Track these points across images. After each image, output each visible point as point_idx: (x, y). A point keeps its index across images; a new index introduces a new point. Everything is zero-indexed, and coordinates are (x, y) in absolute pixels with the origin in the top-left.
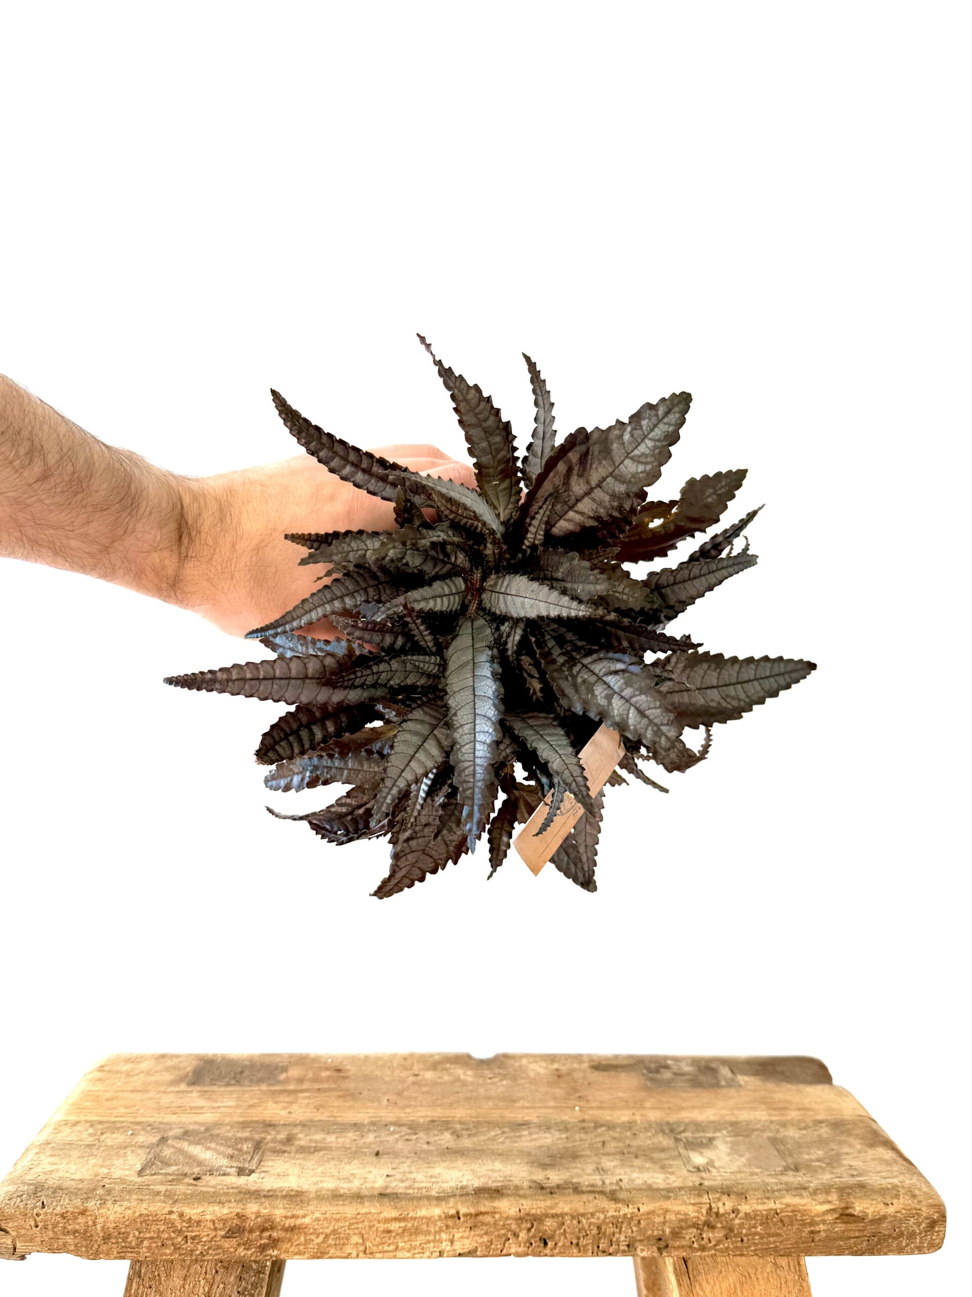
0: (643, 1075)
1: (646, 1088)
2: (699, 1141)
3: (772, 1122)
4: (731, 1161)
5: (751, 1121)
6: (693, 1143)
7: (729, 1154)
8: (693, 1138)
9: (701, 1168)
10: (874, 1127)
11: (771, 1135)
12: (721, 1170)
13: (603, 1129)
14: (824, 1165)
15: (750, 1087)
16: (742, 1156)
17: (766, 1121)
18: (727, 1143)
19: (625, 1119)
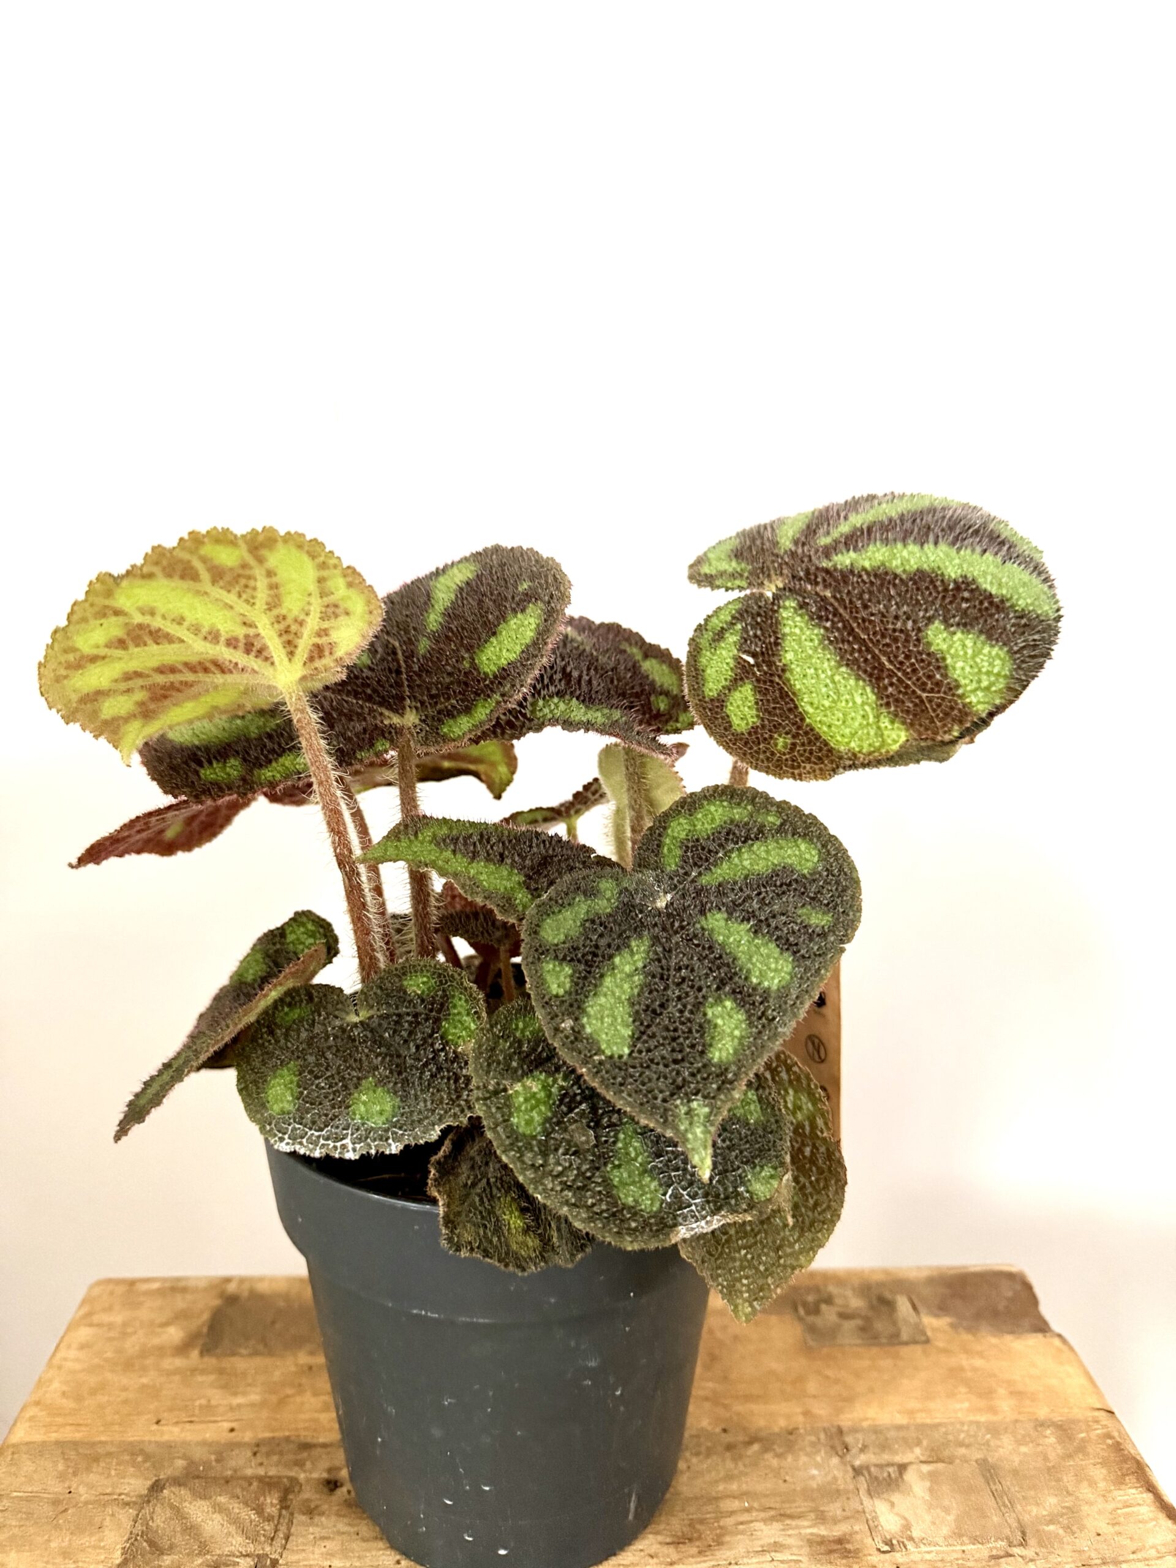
0: (800, 1319)
1: (807, 1350)
2: (885, 1475)
3: (978, 1423)
4: (934, 1523)
5: (952, 1424)
6: (876, 1478)
7: (930, 1507)
8: (876, 1465)
9: (895, 1542)
10: (1116, 1434)
11: (979, 1456)
12: (924, 1548)
13: (756, 1447)
14: (1061, 1532)
15: (941, 1344)
16: (947, 1510)
17: (971, 1423)
18: (922, 1477)
19: (782, 1423)
